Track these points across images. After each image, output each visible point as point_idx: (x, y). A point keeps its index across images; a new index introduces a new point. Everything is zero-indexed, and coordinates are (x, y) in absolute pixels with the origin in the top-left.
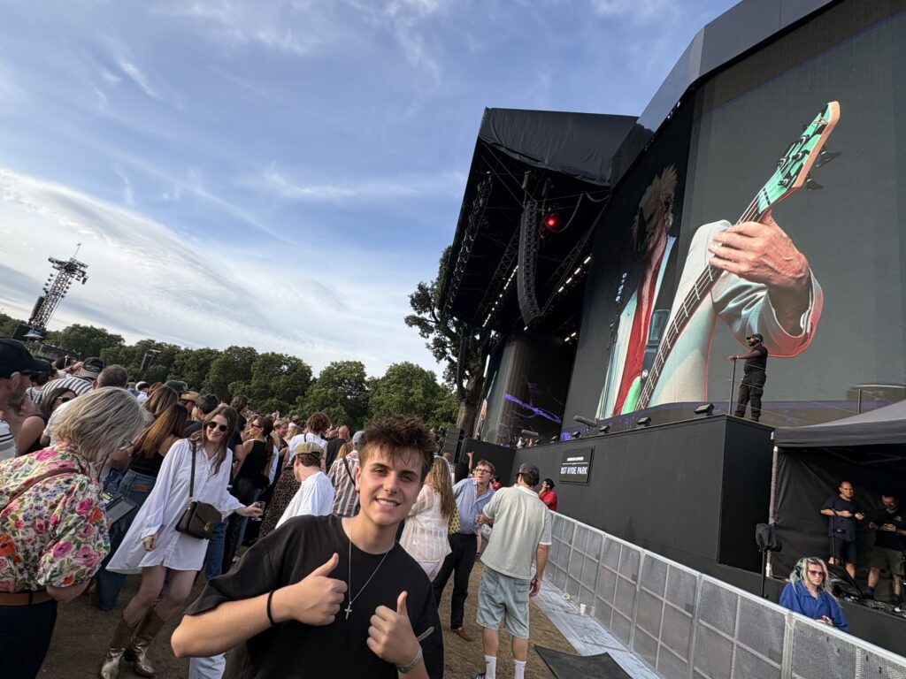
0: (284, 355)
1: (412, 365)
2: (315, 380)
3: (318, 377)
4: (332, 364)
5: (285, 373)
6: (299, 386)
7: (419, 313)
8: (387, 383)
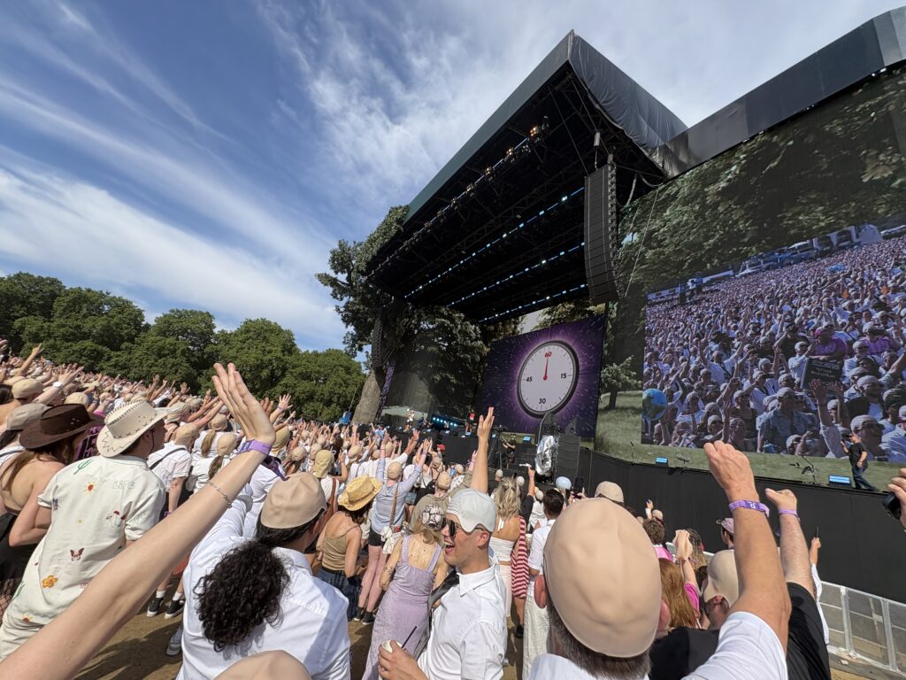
0: (104, 292)
1: (269, 323)
2: (147, 326)
3: (152, 323)
4: (172, 311)
5: (107, 313)
6: (126, 331)
7: (336, 273)
8: (241, 338)
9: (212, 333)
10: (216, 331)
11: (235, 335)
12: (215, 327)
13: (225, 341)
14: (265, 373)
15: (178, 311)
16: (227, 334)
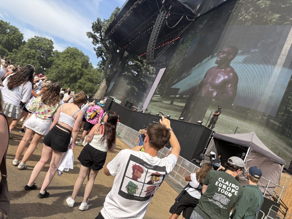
0: (8, 23)
2: (25, 42)
3: (27, 41)
4: (36, 37)
5: (8, 33)
7: (94, 33)
8: (64, 55)
9: (52, 51)
10: (54, 50)
11: (62, 53)
12: (53, 48)
13: (57, 56)
14: (72, 75)
15: (38, 37)
16: (58, 52)
